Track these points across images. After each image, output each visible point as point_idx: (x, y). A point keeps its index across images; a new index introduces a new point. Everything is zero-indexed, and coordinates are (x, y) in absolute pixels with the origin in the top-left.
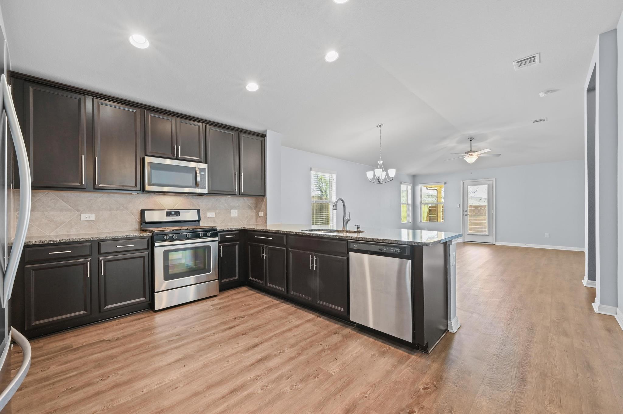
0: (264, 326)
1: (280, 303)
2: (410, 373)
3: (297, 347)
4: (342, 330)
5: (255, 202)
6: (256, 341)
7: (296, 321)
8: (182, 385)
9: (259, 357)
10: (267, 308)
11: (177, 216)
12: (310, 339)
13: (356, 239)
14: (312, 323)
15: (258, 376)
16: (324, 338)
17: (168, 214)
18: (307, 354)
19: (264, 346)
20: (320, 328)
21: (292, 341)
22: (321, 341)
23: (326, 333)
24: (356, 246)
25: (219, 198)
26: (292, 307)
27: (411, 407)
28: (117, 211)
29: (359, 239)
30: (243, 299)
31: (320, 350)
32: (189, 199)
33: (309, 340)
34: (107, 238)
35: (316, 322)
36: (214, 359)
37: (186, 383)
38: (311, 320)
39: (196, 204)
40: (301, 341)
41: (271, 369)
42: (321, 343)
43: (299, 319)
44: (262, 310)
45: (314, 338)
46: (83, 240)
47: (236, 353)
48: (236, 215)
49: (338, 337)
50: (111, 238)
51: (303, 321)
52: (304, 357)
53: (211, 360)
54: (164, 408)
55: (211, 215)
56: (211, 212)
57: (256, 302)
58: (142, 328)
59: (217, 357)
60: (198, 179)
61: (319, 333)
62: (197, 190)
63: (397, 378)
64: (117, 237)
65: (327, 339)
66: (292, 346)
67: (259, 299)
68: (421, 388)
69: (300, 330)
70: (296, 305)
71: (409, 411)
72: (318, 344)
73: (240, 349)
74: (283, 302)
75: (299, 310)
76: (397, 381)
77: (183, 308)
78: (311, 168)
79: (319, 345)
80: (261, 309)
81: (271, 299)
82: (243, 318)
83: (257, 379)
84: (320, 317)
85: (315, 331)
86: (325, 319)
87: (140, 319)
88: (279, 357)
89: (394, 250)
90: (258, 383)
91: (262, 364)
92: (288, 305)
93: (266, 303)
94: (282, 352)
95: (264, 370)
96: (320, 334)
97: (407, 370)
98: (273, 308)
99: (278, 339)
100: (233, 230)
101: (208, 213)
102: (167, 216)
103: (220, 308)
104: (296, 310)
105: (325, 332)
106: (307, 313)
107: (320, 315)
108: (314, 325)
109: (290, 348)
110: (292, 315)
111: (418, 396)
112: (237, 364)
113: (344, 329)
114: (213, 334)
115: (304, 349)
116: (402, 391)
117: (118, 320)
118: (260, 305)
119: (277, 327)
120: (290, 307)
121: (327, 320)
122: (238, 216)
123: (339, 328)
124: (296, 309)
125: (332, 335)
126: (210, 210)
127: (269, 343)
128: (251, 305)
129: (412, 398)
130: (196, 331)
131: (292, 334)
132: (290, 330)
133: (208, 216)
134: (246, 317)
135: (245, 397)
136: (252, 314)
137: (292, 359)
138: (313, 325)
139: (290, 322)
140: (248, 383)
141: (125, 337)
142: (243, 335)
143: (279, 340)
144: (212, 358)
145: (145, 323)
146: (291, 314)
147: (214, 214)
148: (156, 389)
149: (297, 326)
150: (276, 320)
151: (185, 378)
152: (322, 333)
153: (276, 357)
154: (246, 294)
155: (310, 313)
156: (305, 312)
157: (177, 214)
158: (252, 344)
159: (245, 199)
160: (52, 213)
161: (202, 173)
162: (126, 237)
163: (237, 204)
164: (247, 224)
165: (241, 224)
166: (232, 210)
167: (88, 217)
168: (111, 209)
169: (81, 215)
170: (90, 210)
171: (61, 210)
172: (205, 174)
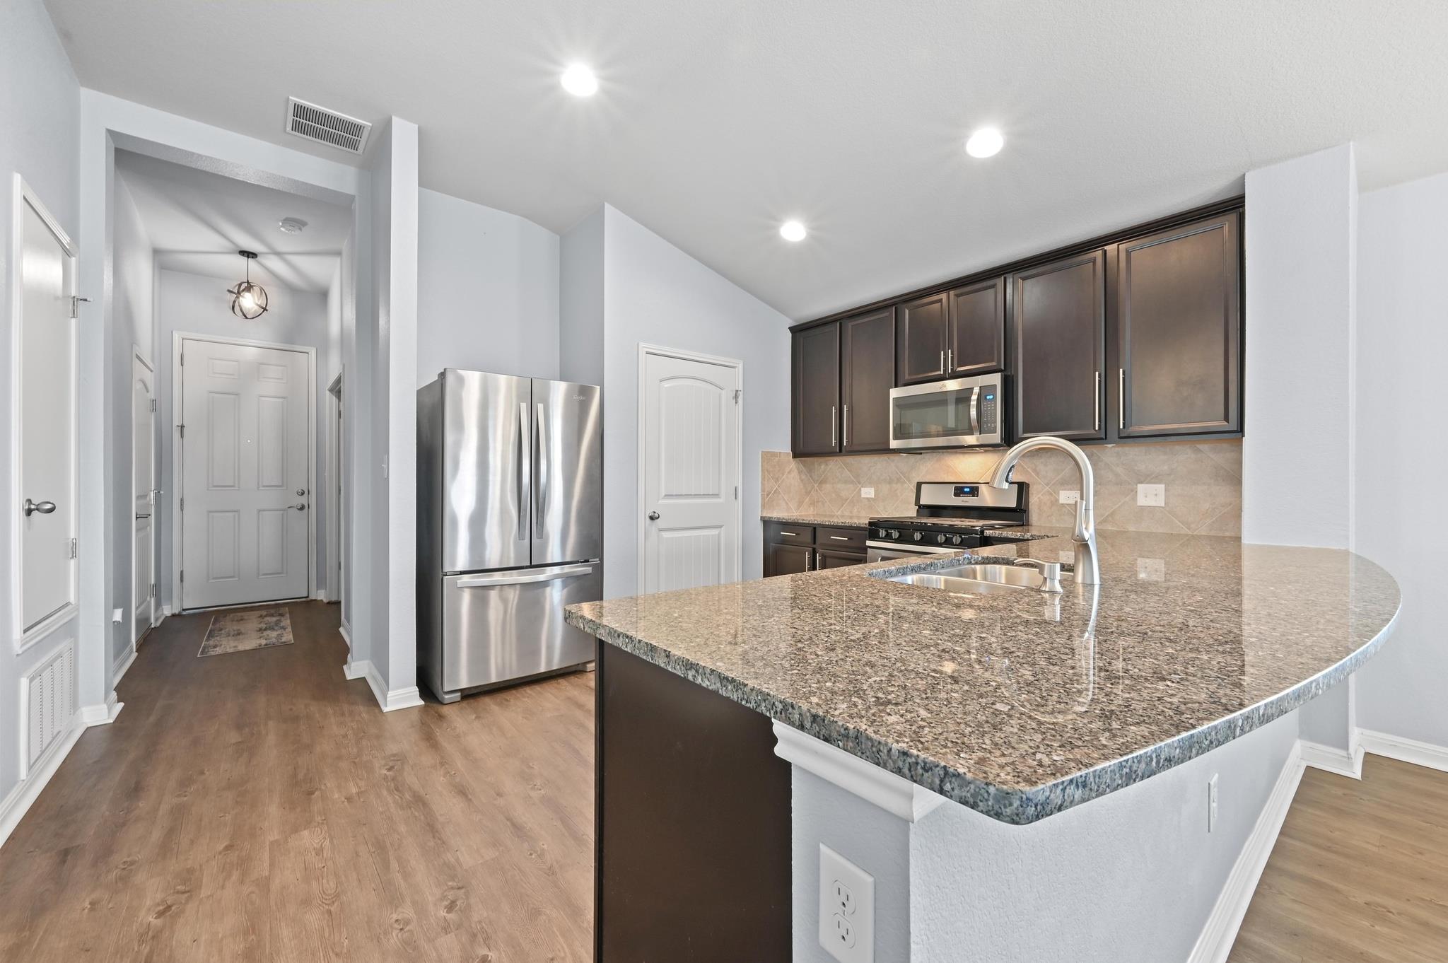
2: (551, 956)
11: (974, 496)
17: (959, 491)
27: (461, 912)
28: (897, 483)
39: (1030, 470)
48: (1160, 502)
55: (1068, 497)
56: (1070, 490)
60: (973, 413)
62: (984, 439)
63: (549, 920)
68: (490, 954)
71: (457, 905)
76: (540, 914)
97: (565, 952)
101: (1061, 492)
102: (954, 496)
111: (475, 935)
116: (509, 913)
122: (1166, 503)
126: (1064, 484)
129: (480, 922)
133: (1062, 501)
157: (974, 491)
159: (1200, 446)
160: (839, 486)
161: (988, 397)
162: (841, 524)
163: (1166, 467)
164: (1213, 533)
165: (1182, 532)
166: (1139, 485)
167: (868, 492)
168: (890, 482)
169: (862, 489)
170: (870, 483)
171: (845, 482)
172: (995, 398)
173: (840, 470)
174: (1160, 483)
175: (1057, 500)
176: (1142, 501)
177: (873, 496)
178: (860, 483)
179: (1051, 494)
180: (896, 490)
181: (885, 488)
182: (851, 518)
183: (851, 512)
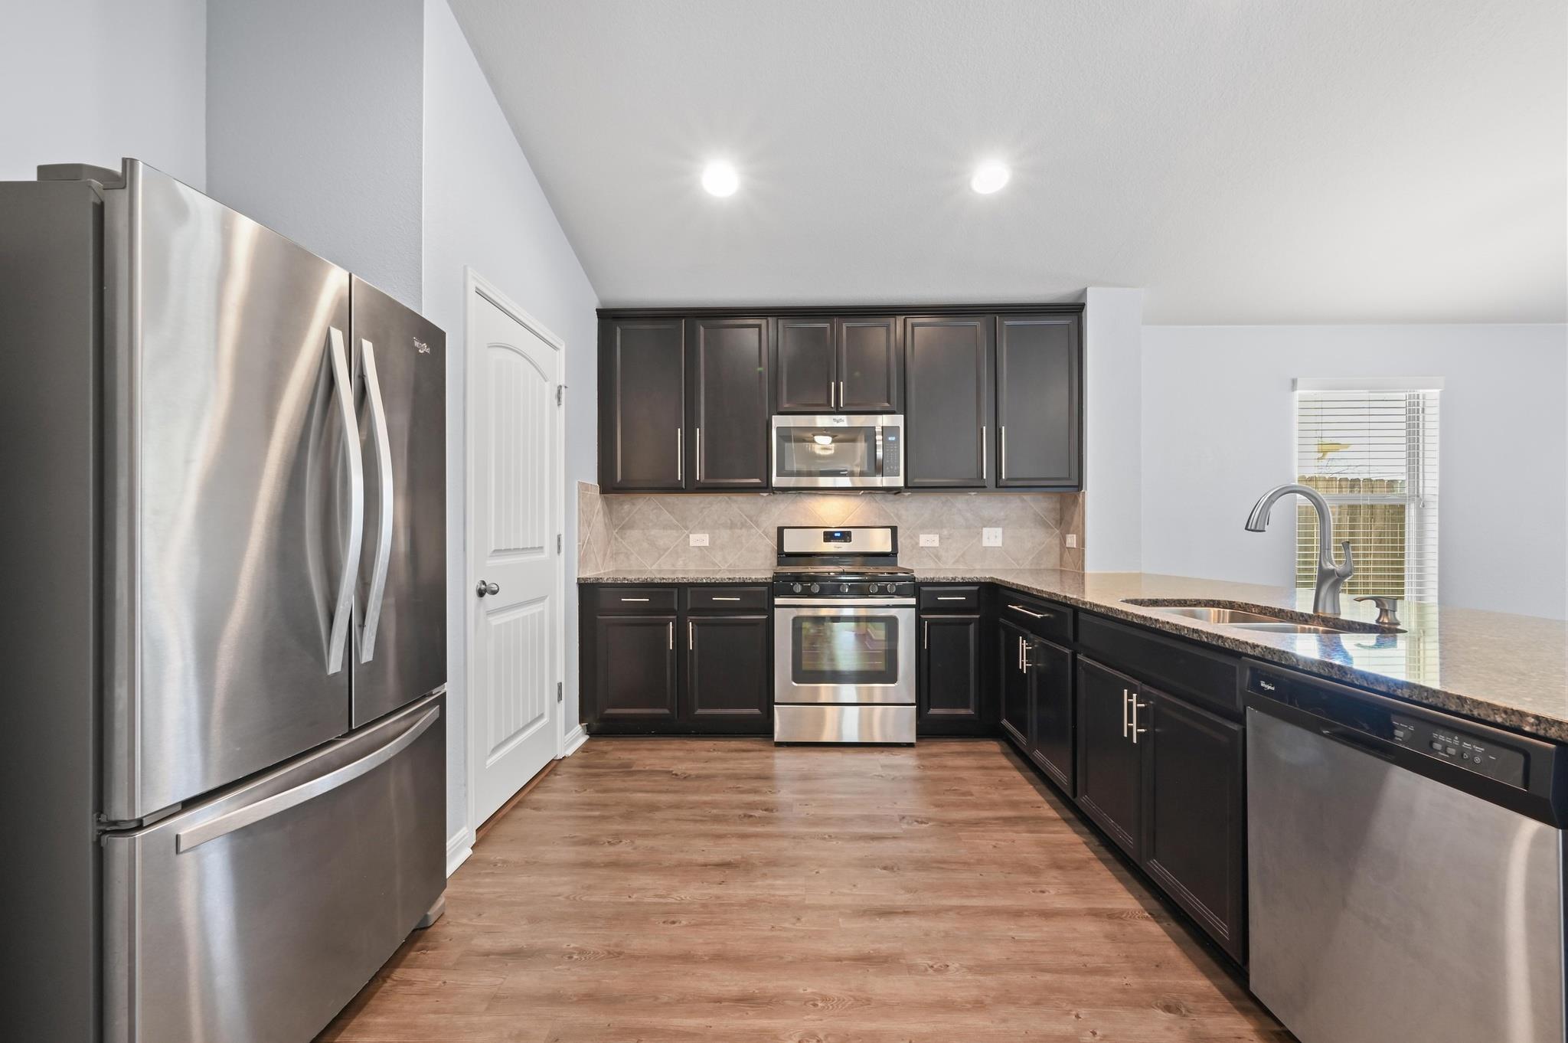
0: (953, 870)
1: (1055, 820)
3: (989, 981)
4: (1212, 1011)
5: (1058, 506)
6: (902, 899)
7: (1058, 894)
8: (684, 923)
9: (868, 947)
10: (1007, 820)
11: (846, 541)
12: (1056, 976)
13: (1269, 657)
14: (1108, 927)
15: (825, 999)
16: (1110, 1003)
17: (829, 537)
18: (1004, 1021)
19: (906, 925)
20: (1127, 957)
21: (993, 953)
22: (1091, 1005)
23: (1135, 986)
24: (1269, 687)
25: (949, 498)
26: (1084, 846)
29: (1280, 659)
30: (965, 774)
31: (1057, 1033)
32: (877, 502)
33: (1047, 977)
34: (699, 581)
35: (1130, 929)
36: (779, 896)
37: (693, 922)
38: (1112, 916)
39: (892, 515)
40: (1018, 967)
41: (869, 1001)
42: (1083, 1012)
43: (1076, 893)
44: (987, 821)
45: (1069, 980)
46: (665, 581)
47: (831, 908)
48: (998, 543)
49: (1168, 1029)
50: (704, 581)
51: (1085, 906)
52: (988, 1023)
53: (774, 896)
54: (626, 951)
55: (929, 540)
56: (929, 533)
57: (989, 794)
58: (731, 771)
59: (786, 896)
60: (880, 453)
61: (1107, 973)
62: (879, 481)
64: (713, 581)
65: (1119, 1011)
66: (984, 968)
67: (1006, 785)
69: (1045, 929)
70: (1103, 845)
72: (1068, 1008)
73: (848, 901)
74: (1066, 820)
75: (1099, 866)
77: (826, 754)
78: (1294, 382)
79: (1068, 1013)
80: (987, 819)
81: (1040, 798)
82: (922, 823)
83: (815, 1005)
84: (1157, 922)
85: (1096, 961)
86: (1170, 936)
87: (744, 751)
88: (918, 978)
89: (1453, 746)
90: (809, 1017)
91: (859, 972)
92: (1076, 836)
93: (1014, 805)
94: (935, 970)
95: (850, 993)
96: (1106, 979)
98: (1022, 827)
99: (957, 925)
100: (959, 582)
101: (921, 536)
102: (825, 541)
103: (893, 779)
104: (1088, 861)
105: (1133, 981)
106: (1118, 886)
107: (1165, 914)
108: (1112, 938)
109: (970, 969)
110: (1060, 872)
112: (810, 937)
113: (1227, 1013)
114: (827, 837)
115: (1006, 998)
117: (715, 742)
118: (993, 805)
119: (984, 888)
120: (1076, 844)
121: (1178, 942)
122: (1003, 544)
123: (1200, 997)
124: (1090, 859)
125: (1150, 1006)
126: (924, 528)
127: (924, 924)
128: (972, 795)
130: (803, 815)
131: (1010, 929)
132: (1017, 914)
133: (922, 544)
134: (930, 824)
135: (753, 1031)
136: (950, 823)
137: (947, 1006)
138: (1106, 937)
139: (1039, 889)
140: (786, 1002)
141: (698, 777)
142: (885, 868)
143: (958, 929)
144: (778, 893)
145: (746, 762)
146: (1059, 867)
147: (937, 538)
148: (649, 904)
149: (1047, 914)
150: (1002, 864)
151: (701, 910)
152: (1114, 981)
153: (910, 973)
154: (985, 763)
155: (1130, 890)
156: (1114, 880)
157: (845, 537)
158: (884, 903)
159: (1025, 497)
160: (653, 532)
161: (890, 439)
162: (727, 581)
163: (1002, 514)
164: (1033, 567)
165: (1013, 568)
166: (984, 529)
167: (699, 539)
168: (732, 526)
169: (691, 535)
170: (703, 527)
171: (665, 528)
172: (898, 439)
173: (655, 511)
174: (998, 526)
175: (917, 543)
176: (986, 543)
177: (708, 545)
178: (686, 528)
179: (911, 538)
180: (739, 537)
181: (725, 534)
182: (674, 572)
183: (673, 565)
